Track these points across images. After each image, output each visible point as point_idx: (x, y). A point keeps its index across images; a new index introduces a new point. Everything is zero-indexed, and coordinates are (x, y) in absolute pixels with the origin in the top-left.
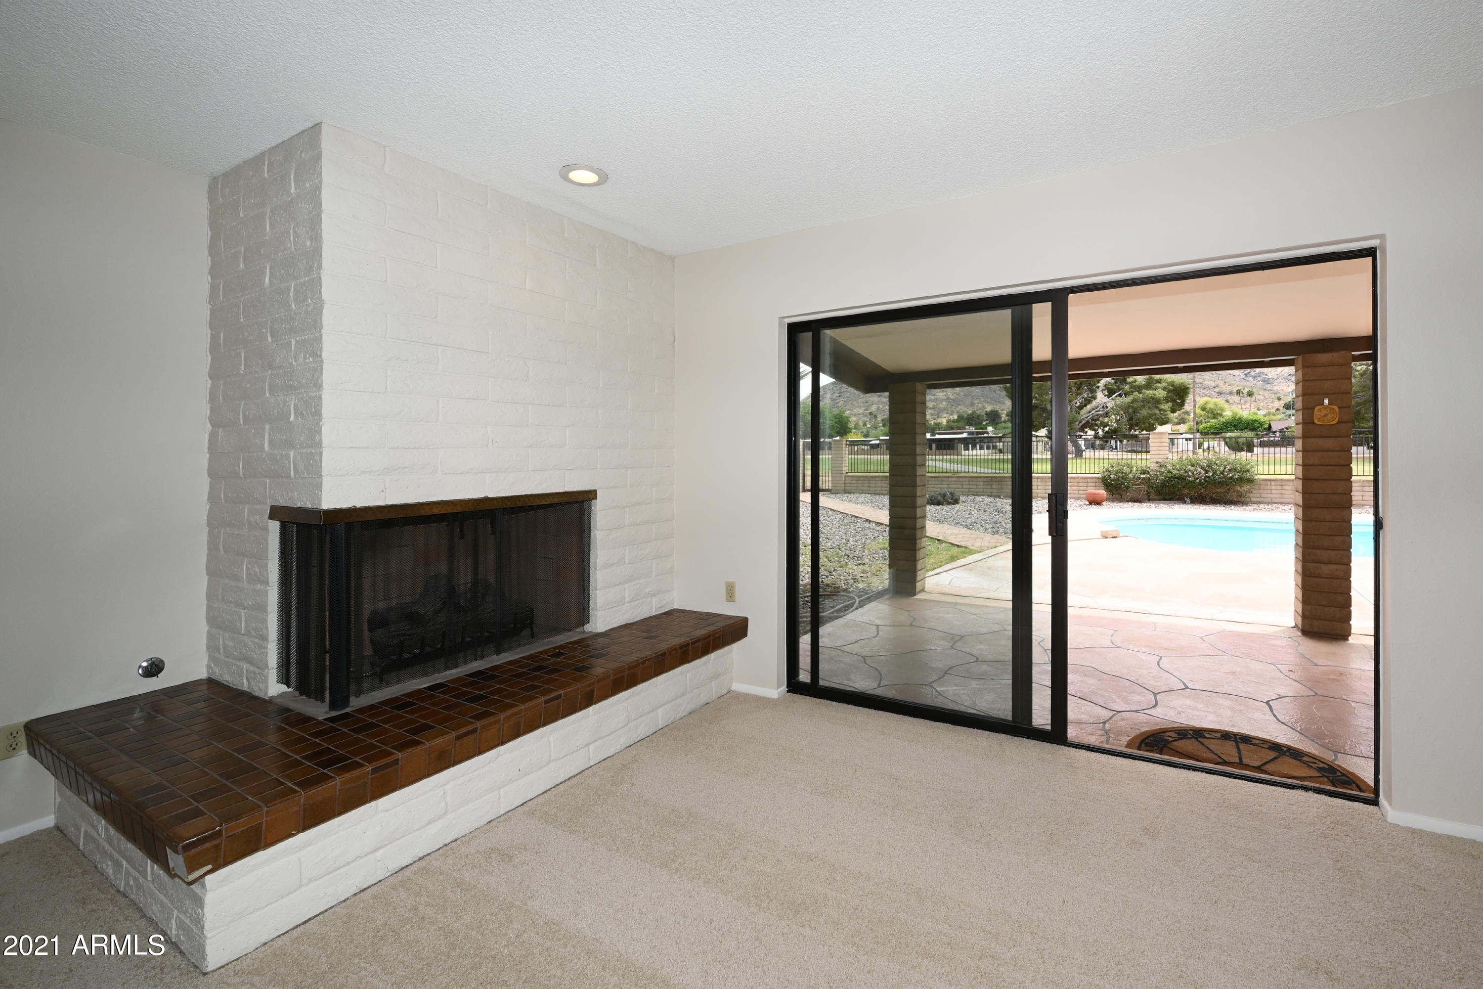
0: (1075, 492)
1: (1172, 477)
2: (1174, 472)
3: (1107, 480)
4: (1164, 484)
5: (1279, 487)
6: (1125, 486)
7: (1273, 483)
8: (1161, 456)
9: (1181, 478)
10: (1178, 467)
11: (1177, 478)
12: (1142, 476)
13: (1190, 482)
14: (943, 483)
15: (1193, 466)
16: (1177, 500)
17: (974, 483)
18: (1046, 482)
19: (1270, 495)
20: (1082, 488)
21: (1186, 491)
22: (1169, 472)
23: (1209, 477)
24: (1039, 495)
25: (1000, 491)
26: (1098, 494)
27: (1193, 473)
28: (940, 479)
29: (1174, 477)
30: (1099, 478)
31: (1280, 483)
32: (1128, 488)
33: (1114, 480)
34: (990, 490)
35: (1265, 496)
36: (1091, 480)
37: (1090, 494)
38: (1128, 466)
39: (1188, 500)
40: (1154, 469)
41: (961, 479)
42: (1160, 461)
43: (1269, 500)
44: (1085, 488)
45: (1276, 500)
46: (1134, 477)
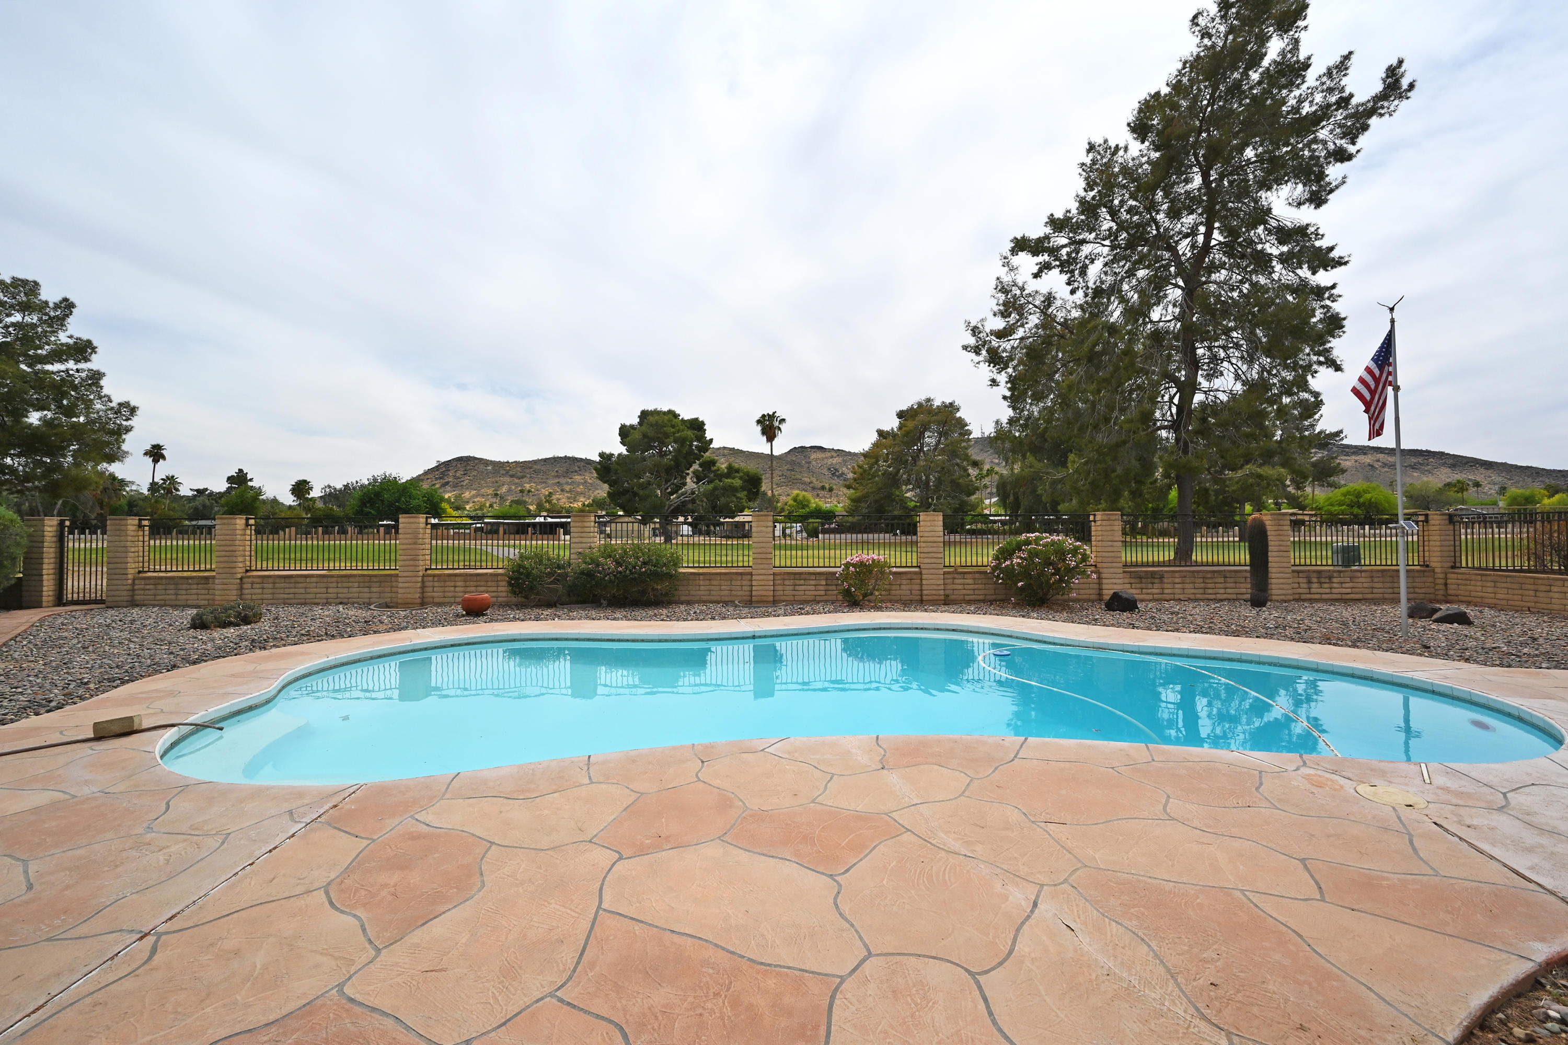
2: (585, 566)
5: (707, 583)
7: (701, 577)
13: (600, 579)
14: (297, 585)
15: (604, 557)
16: (592, 602)
17: (345, 585)
18: (445, 581)
19: (699, 592)
21: (599, 592)
23: (620, 572)
24: (436, 600)
25: (382, 595)
26: (482, 599)
27: (603, 567)
28: (292, 580)
29: (585, 573)
31: (708, 577)
34: (367, 595)
35: (692, 593)
36: (503, 578)
37: (465, 600)
39: (604, 602)
40: (577, 561)
41: (325, 580)
42: (582, 550)
43: (697, 598)
44: (495, 589)
45: (705, 598)
46: (543, 573)
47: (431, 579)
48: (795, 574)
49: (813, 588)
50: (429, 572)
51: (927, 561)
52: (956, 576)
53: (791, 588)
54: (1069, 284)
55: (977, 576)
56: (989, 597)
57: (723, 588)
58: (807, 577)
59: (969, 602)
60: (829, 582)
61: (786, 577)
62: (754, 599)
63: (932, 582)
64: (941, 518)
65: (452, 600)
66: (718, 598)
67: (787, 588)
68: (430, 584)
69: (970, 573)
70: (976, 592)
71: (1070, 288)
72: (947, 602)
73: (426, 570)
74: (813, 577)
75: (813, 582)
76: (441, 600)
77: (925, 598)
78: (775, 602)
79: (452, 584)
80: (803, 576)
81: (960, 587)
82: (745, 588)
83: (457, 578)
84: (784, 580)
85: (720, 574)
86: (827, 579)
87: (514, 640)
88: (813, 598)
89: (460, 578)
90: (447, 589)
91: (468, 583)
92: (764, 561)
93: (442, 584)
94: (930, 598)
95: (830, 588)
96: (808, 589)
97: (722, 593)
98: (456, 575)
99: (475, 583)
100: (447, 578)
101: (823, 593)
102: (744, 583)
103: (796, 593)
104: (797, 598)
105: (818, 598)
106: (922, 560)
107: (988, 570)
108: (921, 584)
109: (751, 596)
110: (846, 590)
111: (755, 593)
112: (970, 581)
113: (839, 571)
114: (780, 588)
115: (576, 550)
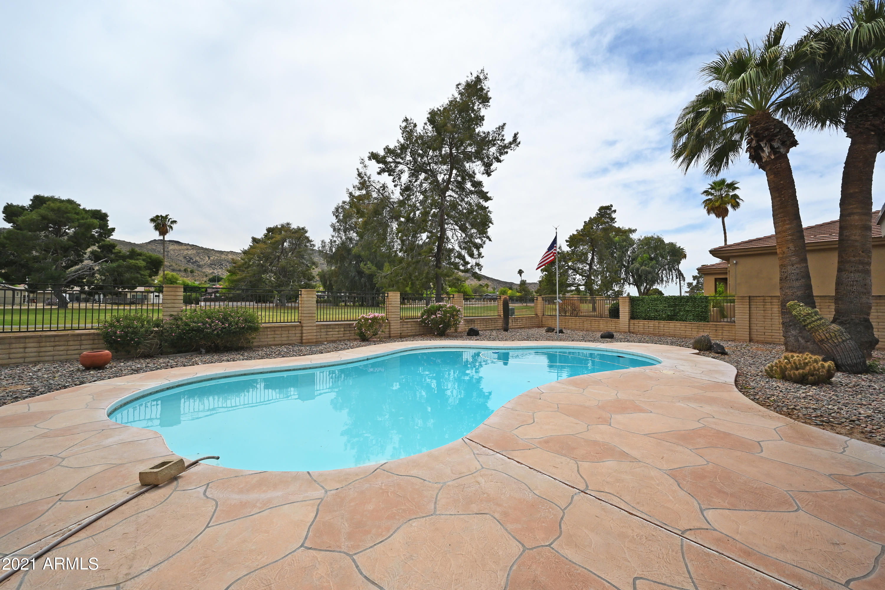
1: (189, 330)
2: (193, 325)
3: (111, 336)
4: (180, 337)
5: (273, 333)
6: (135, 342)
7: (269, 329)
8: (176, 309)
9: (199, 330)
10: (196, 319)
11: (195, 330)
12: (156, 329)
13: (208, 333)
15: (209, 318)
16: (193, 351)
18: (11, 343)
19: (266, 339)
20: (72, 348)
21: (203, 342)
22: (187, 324)
23: (225, 328)
26: (100, 355)
27: (210, 325)
29: (192, 330)
30: (98, 334)
31: (273, 329)
32: (138, 343)
33: (120, 337)
35: (263, 340)
36: (87, 337)
37: (87, 357)
38: (139, 319)
39: (203, 351)
40: (168, 321)
42: (174, 313)
43: (265, 343)
44: (78, 347)
45: (271, 343)
46: (146, 331)
48: (327, 325)
49: (337, 333)
51: (393, 316)
52: (404, 324)
53: (325, 333)
54: (394, 181)
55: (414, 323)
56: (417, 333)
57: (283, 335)
58: (334, 327)
59: (409, 336)
60: (346, 329)
61: (322, 327)
62: (304, 341)
63: (395, 327)
64: (399, 295)
65: (21, 360)
66: (280, 342)
67: (322, 333)
69: (409, 322)
70: (412, 331)
71: (395, 184)
72: (401, 337)
74: (337, 327)
75: (337, 330)
76: (5, 361)
77: (392, 335)
78: (318, 343)
80: (332, 326)
81: (406, 329)
82: (297, 335)
83: (28, 340)
84: (321, 329)
85: (282, 327)
86: (344, 328)
88: (337, 338)
89: (32, 340)
90: (14, 351)
91: (43, 344)
92: (311, 318)
93: (7, 346)
94: (394, 335)
95: (346, 332)
96: (334, 334)
97: (283, 339)
98: (25, 337)
99: (52, 344)
100: (14, 341)
101: (342, 335)
102: (297, 332)
103: (327, 336)
104: (328, 339)
105: (340, 339)
106: (390, 316)
107: (419, 320)
108: (390, 328)
109: (302, 340)
110: (362, 333)
111: (304, 338)
112: (410, 326)
113: (355, 323)
114: (318, 334)
115: (169, 313)
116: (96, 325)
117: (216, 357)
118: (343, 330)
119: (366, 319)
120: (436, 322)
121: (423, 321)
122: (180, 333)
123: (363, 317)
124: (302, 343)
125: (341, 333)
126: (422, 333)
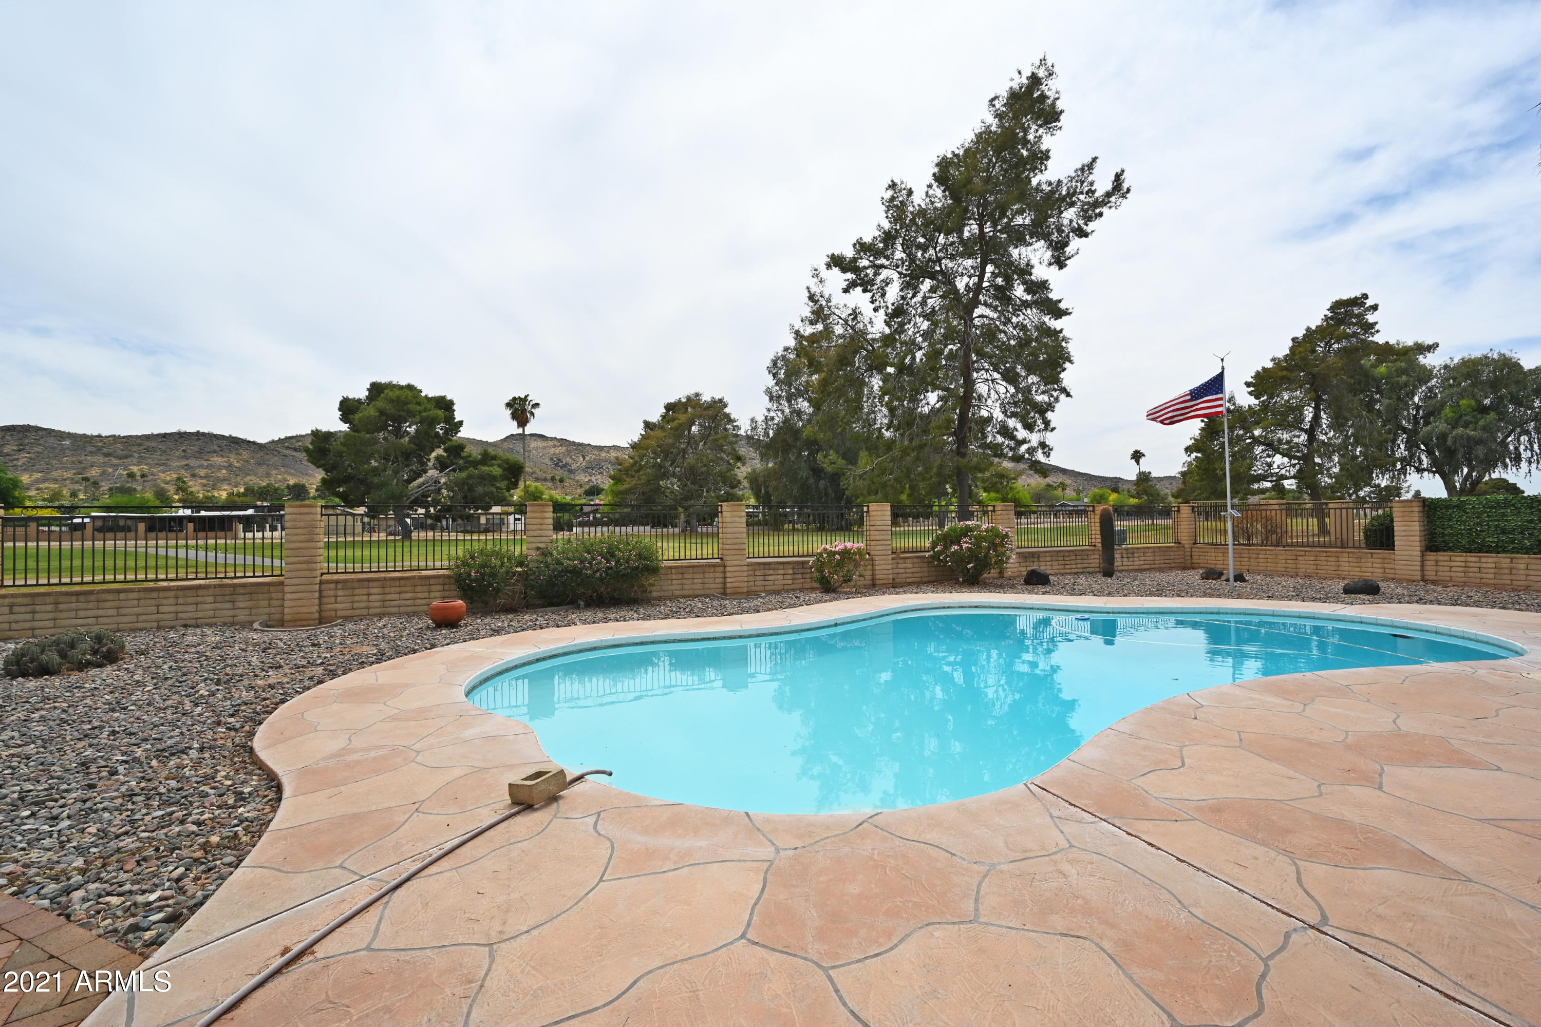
0: (408, 602)
1: (562, 571)
2: (566, 563)
3: (464, 580)
4: (551, 583)
5: (680, 576)
6: (494, 589)
7: (674, 571)
8: (544, 539)
9: (575, 572)
10: (570, 555)
11: (570, 572)
12: (519, 569)
13: (587, 576)
14: (101, 605)
15: (589, 553)
16: (568, 604)
17: (190, 600)
18: (353, 588)
19: (670, 587)
20: (419, 595)
21: (581, 590)
22: (559, 563)
23: (611, 568)
24: (340, 613)
25: (254, 611)
26: (453, 607)
27: (590, 563)
28: (93, 598)
29: (566, 570)
30: (449, 577)
31: (680, 570)
32: (498, 590)
33: (475, 581)
34: (231, 613)
35: (666, 588)
36: (437, 581)
37: (438, 609)
38: (497, 554)
39: (582, 604)
40: (535, 558)
41: (155, 595)
42: (542, 545)
43: (670, 593)
44: (426, 595)
45: (677, 593)
46: (507, 573)
47: (332, 586)
48: (765, 564)
49: (781, 577)
50: (325, 577)
51: (878, 548)
52: (899, 561)
53: (761, 578)
54: (872, 302)
55: (915, 560)
56: (925, 579)
57: (695, 581)
58: (776, 566)
59: (909, 584)
60: (796, 571)
61: (757, 567)
62: (728, 591)
63: (883, 567)
64: (889, 508)
65: (365, 612)
66: (691, 592)
67: (758, 578)
68: (332, 593)
69: (909, 558)
70: (915, 575)
71: (873, 306)
72: (895, 586)
73: (322, 574)
74: (782, 567)
75: (781, 572)
76: (348, 613)
77: (878, 582)
78: (750, 594)
79: (365, 591)
80: (772, 566)
81: (903, 571)
82: (718, 580)
83: (371, 584)
84: (755, 570)
85: (693, 567)
86: (793, 568)
87: (595, 649)
88: (781, 587)
89: (376, 584)
90: (357, 598)
91: (387, 590)
92: (738, 552)
93: (349, 592)
94: (882, 582)
95: (797, 576)
96: (777, 579)
97: (696, 587)
98: (369, 580)
99: (398, 589)
100: (356, 585)
101: (790, 582)
102: (717, 575)
103: (767, 583)
104: (767, 588)
105: (786, 587)
106: (873, 548)
107: (927, 555)
108: (873, 570)
109: (725, 588)
110: (823, 577)
111: (728, 585)
112: (910, 565)
113: (811, 560)
114: (751, 578)
115: (534, 546)
116: (446, 563)
117: (600, 615)
118: (791, 572)
119: (831, 554)
120: (959, 558)
121: (936, 557)
122: (550, 576)
123: (825, 549)
124: (725, 594)
125: (789, 577)
126: (933, 578)
